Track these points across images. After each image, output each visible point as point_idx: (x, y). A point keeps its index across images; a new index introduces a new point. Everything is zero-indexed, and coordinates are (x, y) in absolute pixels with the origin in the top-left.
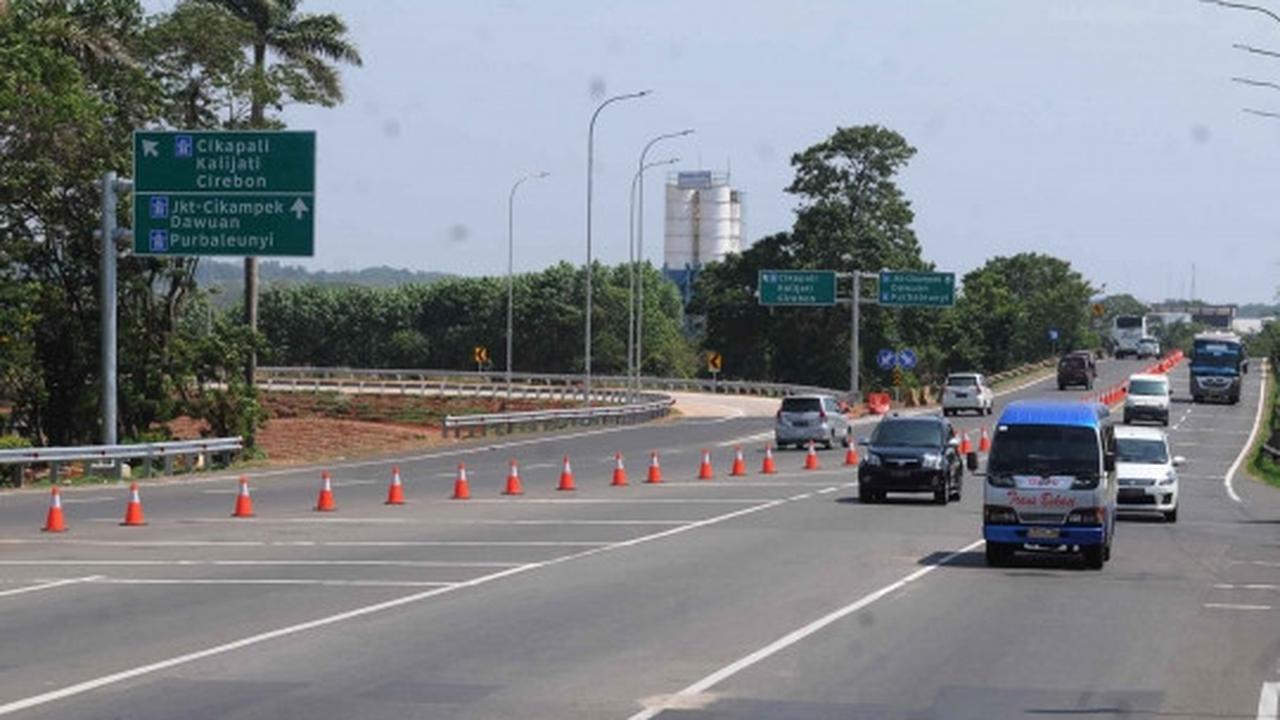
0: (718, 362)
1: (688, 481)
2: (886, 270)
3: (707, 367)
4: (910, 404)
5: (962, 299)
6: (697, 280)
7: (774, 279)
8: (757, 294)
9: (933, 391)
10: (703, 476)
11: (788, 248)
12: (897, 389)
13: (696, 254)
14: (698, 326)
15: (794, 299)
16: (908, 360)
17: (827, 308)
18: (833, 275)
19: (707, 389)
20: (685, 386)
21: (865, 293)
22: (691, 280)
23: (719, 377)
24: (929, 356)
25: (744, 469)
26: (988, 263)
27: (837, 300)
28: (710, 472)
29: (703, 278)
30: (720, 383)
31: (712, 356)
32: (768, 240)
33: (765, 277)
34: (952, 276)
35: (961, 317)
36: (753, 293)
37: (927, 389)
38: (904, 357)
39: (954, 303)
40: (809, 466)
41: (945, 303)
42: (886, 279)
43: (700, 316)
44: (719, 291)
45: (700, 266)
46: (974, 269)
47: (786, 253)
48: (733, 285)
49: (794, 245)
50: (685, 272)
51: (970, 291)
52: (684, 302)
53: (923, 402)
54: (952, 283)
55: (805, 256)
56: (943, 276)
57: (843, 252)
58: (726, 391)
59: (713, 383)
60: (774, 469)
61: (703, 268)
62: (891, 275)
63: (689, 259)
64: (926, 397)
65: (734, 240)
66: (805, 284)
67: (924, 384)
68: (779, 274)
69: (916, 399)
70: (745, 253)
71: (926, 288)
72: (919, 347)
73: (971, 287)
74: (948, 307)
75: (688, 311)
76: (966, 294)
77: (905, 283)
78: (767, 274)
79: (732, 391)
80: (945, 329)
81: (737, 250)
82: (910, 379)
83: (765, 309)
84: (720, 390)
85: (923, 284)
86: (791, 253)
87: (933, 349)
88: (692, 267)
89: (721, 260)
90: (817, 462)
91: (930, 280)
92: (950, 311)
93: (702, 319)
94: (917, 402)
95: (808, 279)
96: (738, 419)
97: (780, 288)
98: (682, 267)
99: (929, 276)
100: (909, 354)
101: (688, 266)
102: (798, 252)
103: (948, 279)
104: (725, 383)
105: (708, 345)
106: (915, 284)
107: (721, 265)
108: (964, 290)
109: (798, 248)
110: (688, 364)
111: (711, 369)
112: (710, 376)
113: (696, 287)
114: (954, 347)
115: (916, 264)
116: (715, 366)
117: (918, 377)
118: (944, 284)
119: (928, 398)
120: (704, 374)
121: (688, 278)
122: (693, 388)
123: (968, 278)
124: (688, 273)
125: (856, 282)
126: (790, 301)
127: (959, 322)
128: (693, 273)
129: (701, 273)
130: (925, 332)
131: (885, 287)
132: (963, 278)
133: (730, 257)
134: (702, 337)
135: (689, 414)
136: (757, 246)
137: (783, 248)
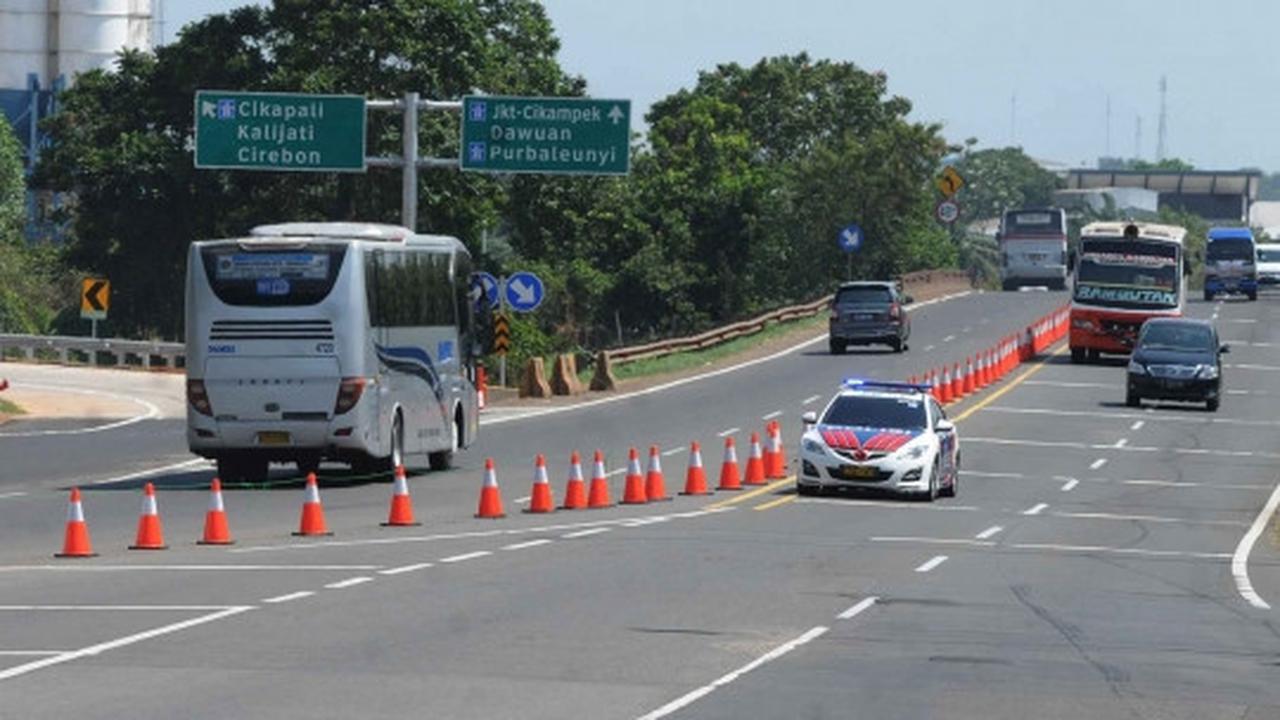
0: (103, 296)
1: (35, 561)
2: (478, 92)
3: (78, 309)
4: (532, 391)
5: (646, 158)
6: (56, 111)
7: (227, 111)
8: (191, 145)
9: (581, 364)
10: (71, 552)
11: (261, 42)
12: (502, 361)
13: (52, 53)
14: (59, 216)
15: (272, 156)
16: (527, 295)
17: (343, 177)
18: (361, 102)
19: (81, 358)
20: (30, 352)
21: (431, 141)
22: (42, 113)
23: (105, 330)
24: (574, 284)
25: (163, 535)
26: (704, 78)
27: (368, 161)
28: (89, 543)
29: (71, 107)
30: (107, 343)
31: (88, 285)
32: (217, 21)
33: (208, 108)
34: (625, 106)
35: (643, 198)
36: (182, 142)
37: (569, 359)
38: (517, 286)
39: (630, 166)
40: (307, 528)
41: (609, 166)
42: (478, 114)
43: (62, 195)
44: (106, 138)
45: (62, 78)
46: (674, 92)
47: (255, 53)
48: (137, 125)
49: (273, 33)
50: (26, 97)
51: (662, 140)
52: (26, 160)
53: (560, 388)
54: (625, 121)
55: (298, 61)
56: (605, 106)
57: (382, 53)
58: (121, 362)
59: (89, 343)
60: (231, 537)
61: (70, 83)
62: (490, 105)
63: (36, 65)
64: (567, 379)
65: (136, 23)
66: (296, 122)
67: (562, 348)
68: (239, 99)
69: (544, 384)
70: (162, 52)
71: (566, 133)
72: (552, 264)
73: (665, 132)
74: (616, 176)
75: (36, 182)
76: (655, 147)
77: (520, 122)
78: (213, 100)
79: (133, 361)
80: (608, 222)
81: (144, 46)
82: (533, 335)
83: (209, 179)
84: (106, 360)
85: (559, 125)
86: (267, 55)
87: (584, 269)
88: (43, 85)
89: (113, 67)
90: (327, 521)
91: (575, 116)
92: (620, 184)
93: (67, 200)
94: (546, 387)
95: (304, 111)
96: (148, 424)
97: (242, 132)
98: (22, 85)
99: (570, 105)
100: (527, 281)
101: (33, 80)
102: (281, 52)
103: (616, 114)
104: (117, 344)
105: (75, 259)
106: (546, 125)
107: (110, 78)
108: (652, 139)
109: (280, 41)
110: (36, 299)
111: (88, 312)
112: (82, 328)
113: (57, 130)
114: (627, 265)
115: (544, 80)
116: (97, 306)
117: (548, 331)
118: (609, 121)
119: (570, 379)
120: (70, 324)
121: (33, 108)
122: (44, 355)
123: (660, 112)
124: (35, 96)
125: (412, 119)
126: (267, 161)
127: (639, 206)
128: (44, 97)
129: (65, 97)
130: (567, 232)
131: (477, 132)
132: (648, 111)
133: (130, 61)
134: (68, 241)
135: (35, 412)
136: (195, 35)
137: (250, 42)
